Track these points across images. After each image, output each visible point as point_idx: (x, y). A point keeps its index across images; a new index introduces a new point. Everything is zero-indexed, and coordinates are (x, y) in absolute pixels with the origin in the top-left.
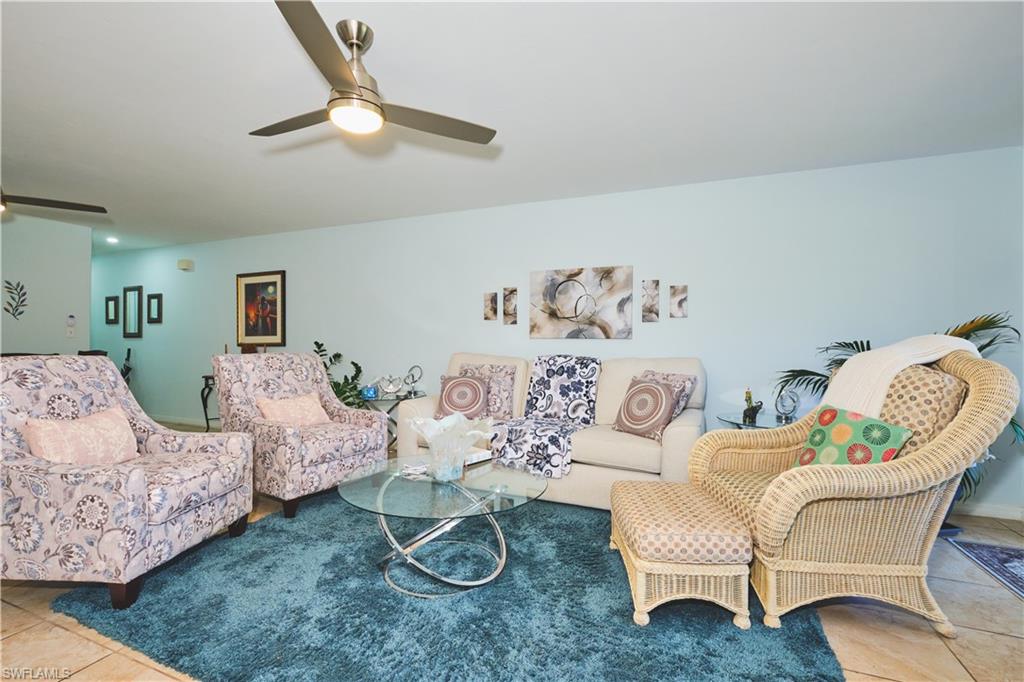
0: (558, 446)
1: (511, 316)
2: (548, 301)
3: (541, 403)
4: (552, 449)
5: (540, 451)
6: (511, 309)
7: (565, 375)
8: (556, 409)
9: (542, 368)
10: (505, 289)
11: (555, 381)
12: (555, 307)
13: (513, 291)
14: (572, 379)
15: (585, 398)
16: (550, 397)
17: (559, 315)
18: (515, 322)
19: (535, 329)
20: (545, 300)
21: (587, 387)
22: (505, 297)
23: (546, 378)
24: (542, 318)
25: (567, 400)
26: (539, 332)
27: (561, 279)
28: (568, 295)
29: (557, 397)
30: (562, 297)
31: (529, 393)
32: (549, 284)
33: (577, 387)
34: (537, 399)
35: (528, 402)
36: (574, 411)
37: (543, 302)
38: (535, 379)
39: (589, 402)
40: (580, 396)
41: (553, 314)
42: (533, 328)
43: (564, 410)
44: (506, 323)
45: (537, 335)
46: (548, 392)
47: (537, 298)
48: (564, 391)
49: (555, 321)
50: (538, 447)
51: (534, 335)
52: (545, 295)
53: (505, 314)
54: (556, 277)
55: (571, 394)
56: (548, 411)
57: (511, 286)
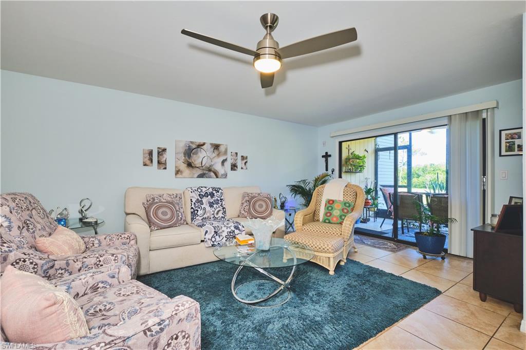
0: (239, 230)
1: (162, 164)
2: (187, 158)
3: (200, 212)
4: (237, 232)
5: (231, 234)
6: (163, 160)
7: (209, 196)
8: (208, 215)
9: (196, 195)
10: (158, 148)
11: (205, 200)
12: (190, 161)
13: (164, 150)
14: (214, 199)
15: (221, 207)
16: (205, 209)
17: (193, 165)
18: (165, 168)
19: (179, 173)
20: (185, 157)
21: (221, 201)
22: (159, 153)
23: (200, 199)
24: (183, 167)
25: (213, 209)
26: (181, 174)
27: (194, 146)
28: (198, 155)
29: (208, 208)
30: (195, 156)
31: (192, 208)
32: (187, 148)
33: (217, 202)
34: (197, 211)
35: (192, 213)
36: (217, 214)
37: (184, 158)
38: (194, 200)
39: (223, 209)
40: (219, 206)
41: (190, 165)
42: (178, 172)
43: (213, 214)
44: (159, 168)
45: (180, 176)
46: (203, 206)
47: (181, 155)
48: (211, 205)
49: (191, 168)
50: (230, 232)
51: (178, 176)
52: (185, 154)
53: (159, 163)
54: (191, 145)
55: (215, 206)
56: (205, 216)
57: (163, 147)
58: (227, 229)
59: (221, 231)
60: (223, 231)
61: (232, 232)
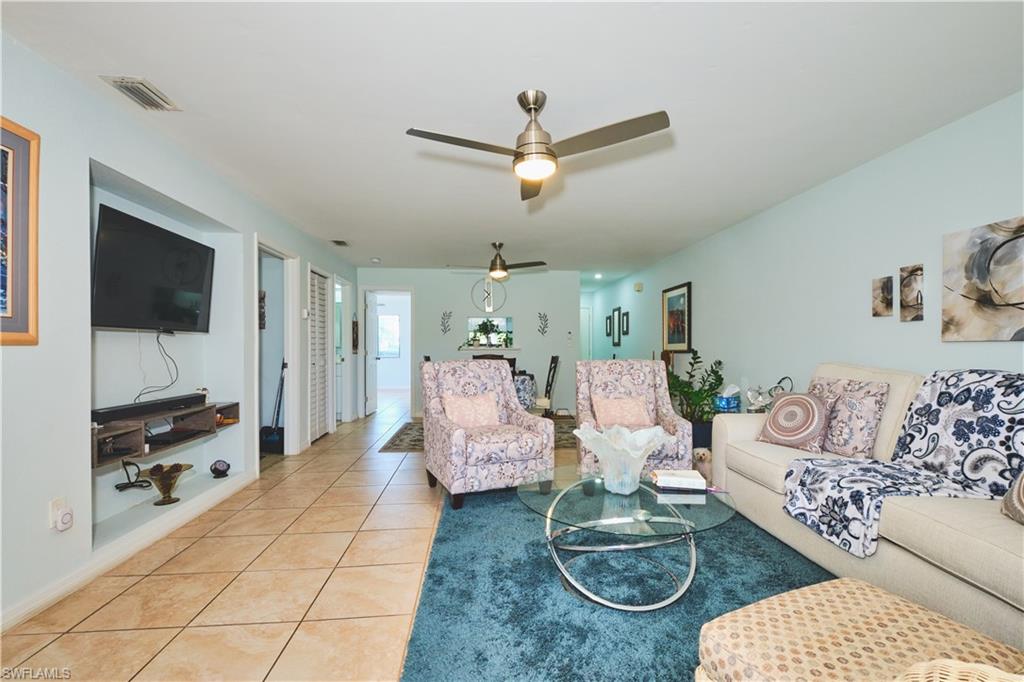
0: (860, 509)
1: (913, 310)
2: (975, 280)
3: (920, 444)
4: (851, 511)
5: (836, 509)
6: (911, 297)
7: (970, 404)
8: (941, 458)
9: (933, 390)
10: (902, 270)
11: (948, 413)
12: (988, 288)
13: (916, 271)
14: (981, 413)
15: (1002, 449)
16: (935, 438)
17: (996, 299)
18: (919, 318)
19: (952, 327)
20: (969, 278)
21: (1010, 429)
22: (902, 280)
23: (935, 406)
24: (964, 309)
25: (965, 447)
26: (958, 331)
27: (1000, 237)
28: (1015, 264)
29: (948, 439)
30: (1003, 268)
31: (904, 427)
32: (976, 249)
33: (989, 427)
34: (913, 437)
35: (900, 439)
36: (976, 467)
37: (965, 282)
38: (918, 405)
39: (1010, 457)
40: (991, 444)
41: (985, 301)
42: (948, 325)
43: (957, 463)
44: (903, 319)
45: (955, 337)
46: (932, 429)
47: (955, 276)
48: (962, 431)
49: (989, 311)
50: (835, 502)
51: (949, 336)
52: (968, 270)
53: (904, 306)
54: (990, 235)
55: (974, 438)
56: (929, 459)
57: (910, 264)
58: (833, 488)
59: (817, 486)
60: (821, 490)
61: (840, 502)
